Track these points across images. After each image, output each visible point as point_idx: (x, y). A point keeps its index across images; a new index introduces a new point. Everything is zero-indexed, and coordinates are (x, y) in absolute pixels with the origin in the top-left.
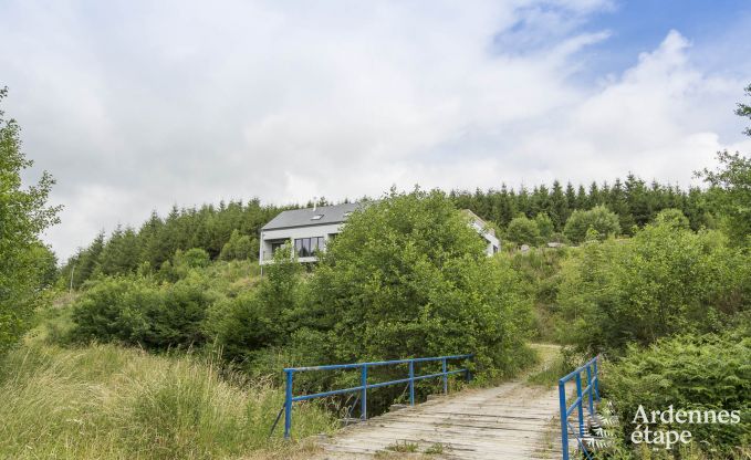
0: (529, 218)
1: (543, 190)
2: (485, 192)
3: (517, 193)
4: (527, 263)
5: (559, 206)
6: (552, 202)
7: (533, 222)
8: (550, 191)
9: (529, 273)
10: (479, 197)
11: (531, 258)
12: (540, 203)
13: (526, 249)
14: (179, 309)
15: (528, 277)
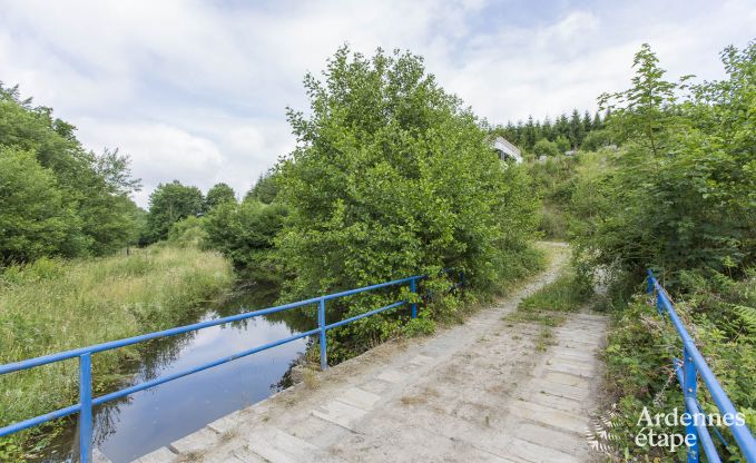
0: (551, 141)
1: (564, 119)
2: (515, 125)
3: (542, 124)
4: (544, 171)
5: (577, 129)
6: (571, 128)
7: (553, 144)
8: (570, 119)
9: (545, 178)
10: (511, 129)
11: (548, 166)
12: (560, 130)
13: (544, 159)
14: (268, 220)
15: (544, 182)
